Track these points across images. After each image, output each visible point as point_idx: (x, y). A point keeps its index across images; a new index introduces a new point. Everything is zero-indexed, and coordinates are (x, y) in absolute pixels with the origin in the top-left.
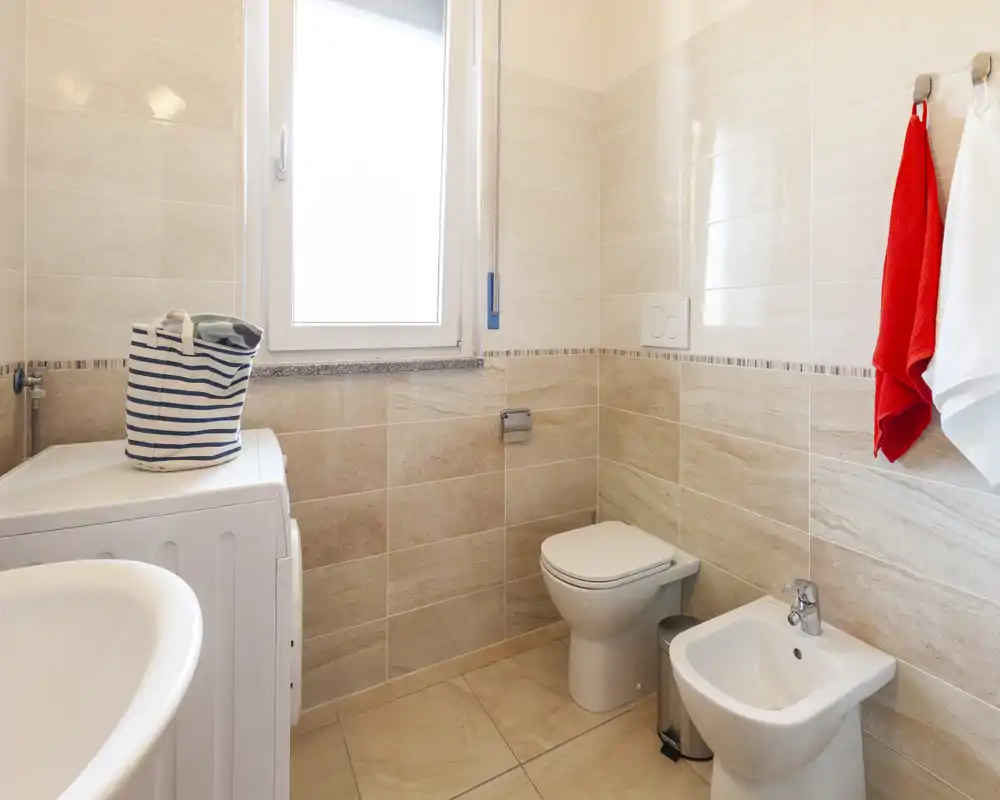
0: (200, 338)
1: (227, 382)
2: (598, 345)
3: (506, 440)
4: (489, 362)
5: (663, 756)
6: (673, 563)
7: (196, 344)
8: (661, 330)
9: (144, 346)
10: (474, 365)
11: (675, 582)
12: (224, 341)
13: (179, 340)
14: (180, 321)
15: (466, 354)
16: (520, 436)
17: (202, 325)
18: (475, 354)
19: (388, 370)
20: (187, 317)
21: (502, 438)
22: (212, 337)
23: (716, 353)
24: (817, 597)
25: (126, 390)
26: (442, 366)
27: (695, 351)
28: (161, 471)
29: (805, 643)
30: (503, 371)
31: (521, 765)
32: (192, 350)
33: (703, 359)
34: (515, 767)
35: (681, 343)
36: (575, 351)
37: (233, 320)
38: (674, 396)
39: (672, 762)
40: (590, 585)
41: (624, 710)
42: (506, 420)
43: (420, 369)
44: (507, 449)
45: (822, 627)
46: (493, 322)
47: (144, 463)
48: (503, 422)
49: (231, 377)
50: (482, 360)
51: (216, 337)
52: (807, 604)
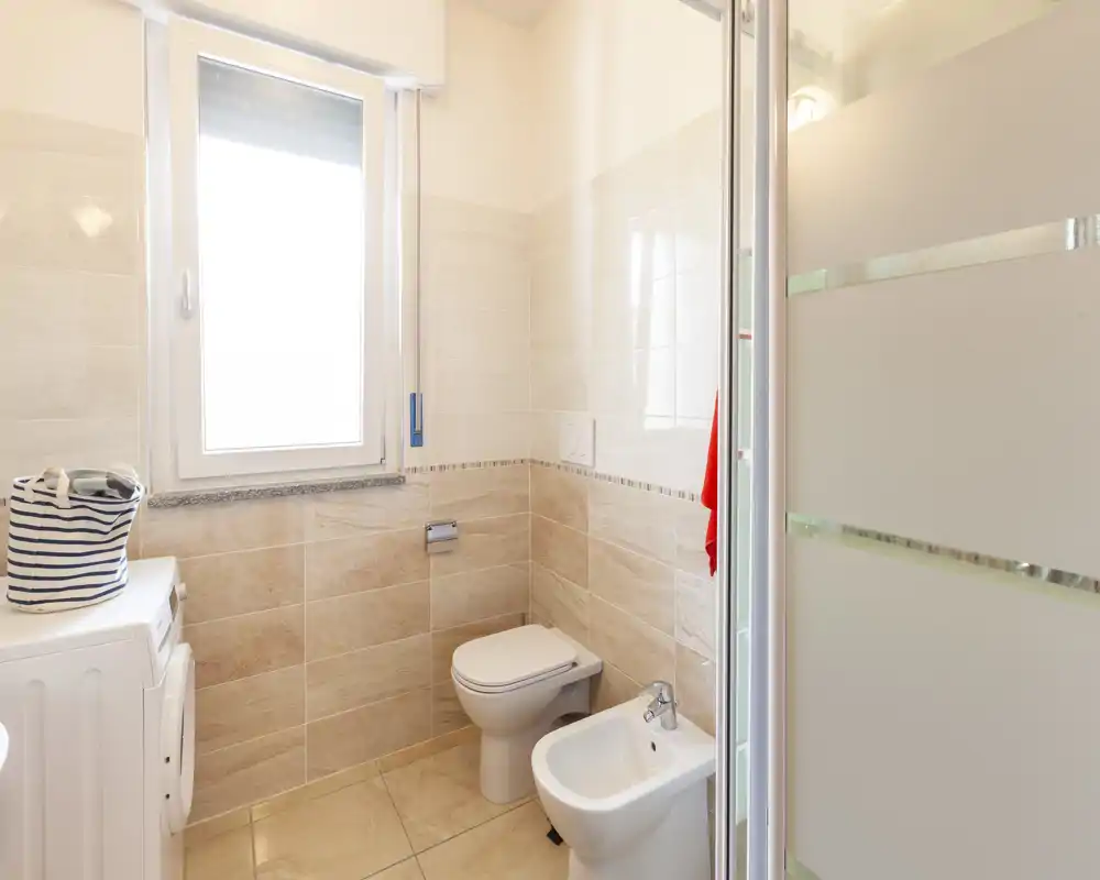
0: (75, 492)
1: (106, 528)
2: (528, 456)
3: (429, 550)
4: (410, 478)
5: (548, 839)
6: (574, 664)
7: (71, 498)
8: (575, 448)
9: (22, 500)
10: (395, 482)
11: (584, 680)
12: (100, 493)
13: (54, 496)
14: (57, 477)
15: (390, 469)
16: (446, 546)
17: (78, 481)
18: (399, 470)
19: (303, 493)
20: (63, 473)
21: (426, 548)
22: (86, 491)
23: (613, 473)
24: (671, 694)
25: (7, 542)
26: (361, 485)
27: (599, 469)
28: (40, 612)
29: (660, 737)
30: (427, 486)
31: (415, 855)
32: (69, 504)
33: (603, 477)
34: (409, 858)
35: (587, 462)
36: (503, 463)
37: (108, 475)
38: (583, 508)
39: (554, 845)
40: (486, 688)
41: (521, 802)
42: (430, 532)
43: (336, 489)
44: (433, 560)
45: (678, 720)
46: (417, 439)
47: (23, 606)
48: (426, 535)
49: (110, 524)
50: (404, 478)
51: (92, 491)
52: (664, 703)
